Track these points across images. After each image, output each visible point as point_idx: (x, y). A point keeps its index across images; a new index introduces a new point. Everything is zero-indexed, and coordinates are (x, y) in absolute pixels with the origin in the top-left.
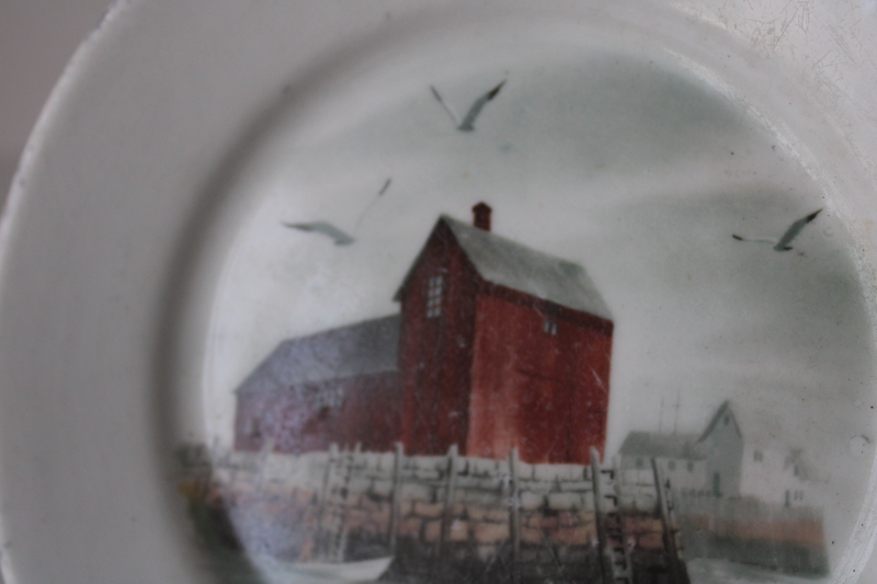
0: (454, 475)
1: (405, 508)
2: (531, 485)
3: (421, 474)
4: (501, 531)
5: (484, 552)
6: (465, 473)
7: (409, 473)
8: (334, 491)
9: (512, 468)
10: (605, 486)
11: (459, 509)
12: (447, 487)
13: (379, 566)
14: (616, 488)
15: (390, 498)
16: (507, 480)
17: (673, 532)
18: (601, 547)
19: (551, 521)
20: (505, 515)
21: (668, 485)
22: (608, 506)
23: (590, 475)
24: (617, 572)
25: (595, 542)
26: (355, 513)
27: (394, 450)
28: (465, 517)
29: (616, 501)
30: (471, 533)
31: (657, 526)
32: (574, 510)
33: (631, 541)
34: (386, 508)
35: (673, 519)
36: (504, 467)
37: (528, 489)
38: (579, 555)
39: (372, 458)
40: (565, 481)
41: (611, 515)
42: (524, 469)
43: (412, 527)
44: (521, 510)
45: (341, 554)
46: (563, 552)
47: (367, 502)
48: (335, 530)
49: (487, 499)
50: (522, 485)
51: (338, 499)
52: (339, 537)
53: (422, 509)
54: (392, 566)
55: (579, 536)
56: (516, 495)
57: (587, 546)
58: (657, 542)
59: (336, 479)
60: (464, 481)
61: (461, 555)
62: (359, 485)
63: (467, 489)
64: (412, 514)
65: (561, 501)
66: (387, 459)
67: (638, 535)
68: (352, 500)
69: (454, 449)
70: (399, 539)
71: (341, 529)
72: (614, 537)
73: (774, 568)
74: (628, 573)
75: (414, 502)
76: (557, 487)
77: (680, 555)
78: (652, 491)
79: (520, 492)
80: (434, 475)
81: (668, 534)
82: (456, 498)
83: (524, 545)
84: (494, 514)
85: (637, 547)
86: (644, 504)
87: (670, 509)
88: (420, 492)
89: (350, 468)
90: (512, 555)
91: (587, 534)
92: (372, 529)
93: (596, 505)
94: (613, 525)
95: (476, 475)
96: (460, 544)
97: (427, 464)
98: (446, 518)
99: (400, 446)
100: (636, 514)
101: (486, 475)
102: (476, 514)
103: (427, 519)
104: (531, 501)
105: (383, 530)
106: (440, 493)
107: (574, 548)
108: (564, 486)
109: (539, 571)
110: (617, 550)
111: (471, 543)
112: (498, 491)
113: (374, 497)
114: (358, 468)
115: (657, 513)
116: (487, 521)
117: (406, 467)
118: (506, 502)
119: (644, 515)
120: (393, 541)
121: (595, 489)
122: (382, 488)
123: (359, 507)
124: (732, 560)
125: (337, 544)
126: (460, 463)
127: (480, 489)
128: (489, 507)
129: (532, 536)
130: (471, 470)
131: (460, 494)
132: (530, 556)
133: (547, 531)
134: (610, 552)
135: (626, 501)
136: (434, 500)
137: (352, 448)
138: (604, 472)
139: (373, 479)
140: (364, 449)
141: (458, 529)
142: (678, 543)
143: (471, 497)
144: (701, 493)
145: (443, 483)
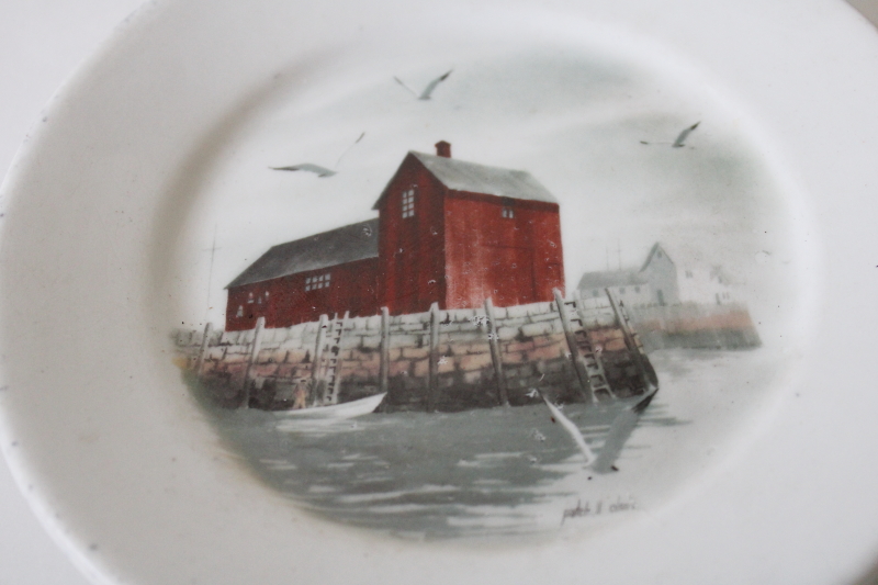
0: (436, 327)
1: (394, 355)
2: (506, 322)
3: (406, 327)
4: (486, 359)
5: (470, 378)
6: (447, 321)
7: (396, 328)
8: (326, 349)
9: (488, 313)
10: (569, 313)
11: (443, 349)
12: (431, 334)
13: (375, 401)
14: (579, 313)
15: (380, 348)
16: (484, 322)
17: (633, 336)
18: (573, 357)
19: (528, 345)
20: (486, 347)
21: (622, 304)
22: (575, 327)
23: (555, 308)
24: (591, 372)
25: (567, 354)
26: (345, 364)
27: (381, 313)
28: (449, 354)
29: (580, 322)
30: (457, 365)
31: (618, 334)
32: (546, 334)
33: (599, 348)
34: (376, 357)
35: (630, 327)
36: (481, 313)
37: (503, 326)
38: (554, 366)
39: (360, 322)
40: (535, 315)
41: (578, 332)
42: (498, 312)
43: (403, 367)
44: (499, 341)
45: (335, 398)
46: (541, 366)
47: (357, 354)
48: (328, 380)
49: (469, 337)
50: (499, 323)
51: (331, 355)
52: (332, 384)
53: (408, 353)
54: (385, 400)
55: (554, 351)
56: (494, 331)
57: (562, 357)
58: (621, 345)
59: (327, 340)
60: (445, 328)
61: (450, 382)
62: (349, 343)
63: (450, 333)
64: (401, 358)
65: (529, 330)
66: (375, 321)
67: (603, 343)
68: (342, 354)
69: (435, 306)
70: (390, 378)
71: (334, 378)
72: (583, 348)
73: (718, 348)
74: (600, 371)
75: (402, 349)
76: (529, 320)
77: (641, 351)
78: (610, 310)
79: (497, 329)
80: (420, 326)
81: (628, 339)
82: (440, 341)
83: (506, 366)
84: (475, 348)
85: (604, 351)
86: (602, 321)
87: (626, 320)
88: (409, 341)
89: (340, 331)
90: (496, 375)
91: (561, 349)
92: (363, 374)
93: (565, 327)
94: (581, 340)
95: (456, 322)
96: (446, 375)
97: (411, 320)
98: (433, 358)
99: (386, 310)
100: (598, 328)
101: (466, 321)
102: (459, 350)
103: (414, 362)
104: (508, 333)
105: (375, 373)
106: (425, 339)
107: (548, 362)
108: (534, 319)
109: (522, 383)
110: (587, 356)
111: (458, 372)
112: (478, 330)
113: (363, 349)
114: (347, 330)
115: (617, 325)
116: (469, 353)
117: (392, 324)
118: (486, 337)
119: (606, 328)
120: (385, 381)
121: (561, 316)
122: (370, 342)
123: (351, 359)
124: (685, 347)
125: (331, 391)
126: (441, 315)
127: (460, 331)
128: (470, 343)
129: (511, 359)
130: (452, 318)
131: (444, 338)
132: (512, 373)
133: (524, 355)
134: (582, 359)
135: (589, 321)
136: (420, 344)
137: (341, 316)
138: (567, 304)
139: (362, 336)
140: (352, 316)
141: (445, 364)
142: (638, 343)
143: (454, 338)
144: (649, 306)
145: (428, 331)
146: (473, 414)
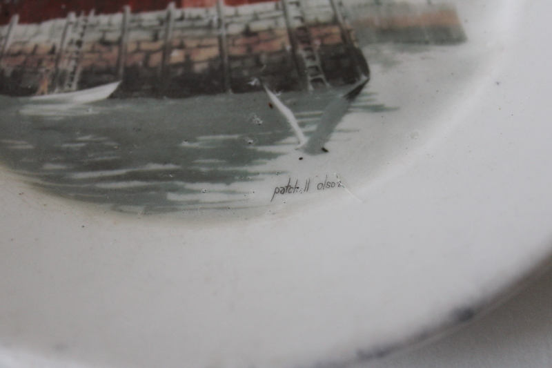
0: (172, 24)
1: (131, 47)
2: (236, 19)
3: (145, 24)
4: (214, 52)
5: (198, 68)
6: (182, 19)
7: (135, 24)
8: (71, 43)
9: (219, 11)
10: (293, 11)
11: (176, 42)
12: (167, 30)
13: (110, 89)
14: (302, 12)
15: (119, 42)
16: (215, 19)
17: (349, 31)
18: (294, 50)
19: (252, 40)
20: (215, 41)
21: (341, 4)
22: (297, 24)
23: (280, 6)
24: (309, 63)
25: (288, 47)
26: (87, 56)
27: (123, 11)
28: (181, 47)
29: (302, 19)
30: (187, 57)
31: (336, 30)
32: (270, 30)
33: (317, 43)
34: (115, 50)
35: (347, 24)
36: (213, 11)
37: (232, 23)
38: (276, 58)
39: (104, 19)
40: (262, 13)
41: (300, 29)
42: (229, 11)
43: (138, 59)
44: (228, 36)
45: (74, 85)
46: (264, 58)
47: (98, 47)
48: (70, 69)
49: (200, 33)
50: (228, 20)
51: (74, 48)
52: (73, 73)
53: (144, 46)
54: (120, 87)
55: (277, 45)
56: (223, 27)
57: (283, 50)
58: (337, 39)
59: (72, 35)
60: (179, 24)
61: (180, 72)
62: (92, 37)
63: (183, 29)
64: (138, 51)
65: (255, 26)
66: (117, 18)
67: (322, 38)
68: (85, 47)
69: (172, 6)
70: (126, 69)
71: (75, 68)
72: (303, 42)
73: (427, 43)
74: (317, 63)
75: (139, 43)
76: (256, 17)
77: (356, 45)
78: (330, 9)
79: (227, 25)
80: (156, 23)
81: (345, 35)
82: (174, 35)
83: (233, 58)
84: (205, 42)
85: (323, 45)
86: (323, 18)
87: (344, 18)
88: (145, 35)
89: (84, 27)
90: (222, 66)
91: (282, 43)
92: (102, 65)
93: (288, 23)
94: (301, 35)
95: (191, 19)
96: (177, 65)
97: (149, 17)
98: (166, 50)
99: (128, 9)
100: (318, 25)
101: (198, 18)
102: (191, 44)
103: (148, 54)
104: (235, 29)
105: (113, 64)
106: (161, 34)
107: (271, 54)
108: (261, 16)
109: (246, 73)
110: (306, 49)
111: (188, 63)
112: (209, 27)
113: (104, 43)
114: (93, 26)
115: (335, 22)
116: (199, 47)
117: (133, 21)
118: (215, 33)
119: (325, 25)
120: (121, 71)
121: (285, 15)
122: (112, 37)
123: (93, 51)
124: (396, 42)
125: (72, 79)
126: (176, 13)
127: (193, 28)
128: (201, 38)
129: (237, 51)
130: (187, 16)
131: (178, 33)
132: (236, 64)
133: (249, 48)
134: (301, 52)
135: (310, 18)
136: (155, 38)
137: (87, 13)
138: (291, 3)
139: (104, 32)
140: (97, 13)
141: (177, 56)
142: (353, 37)
143: (188, 33)
144: (366, 5)
145: (164, 27)
146: (199, 100)
